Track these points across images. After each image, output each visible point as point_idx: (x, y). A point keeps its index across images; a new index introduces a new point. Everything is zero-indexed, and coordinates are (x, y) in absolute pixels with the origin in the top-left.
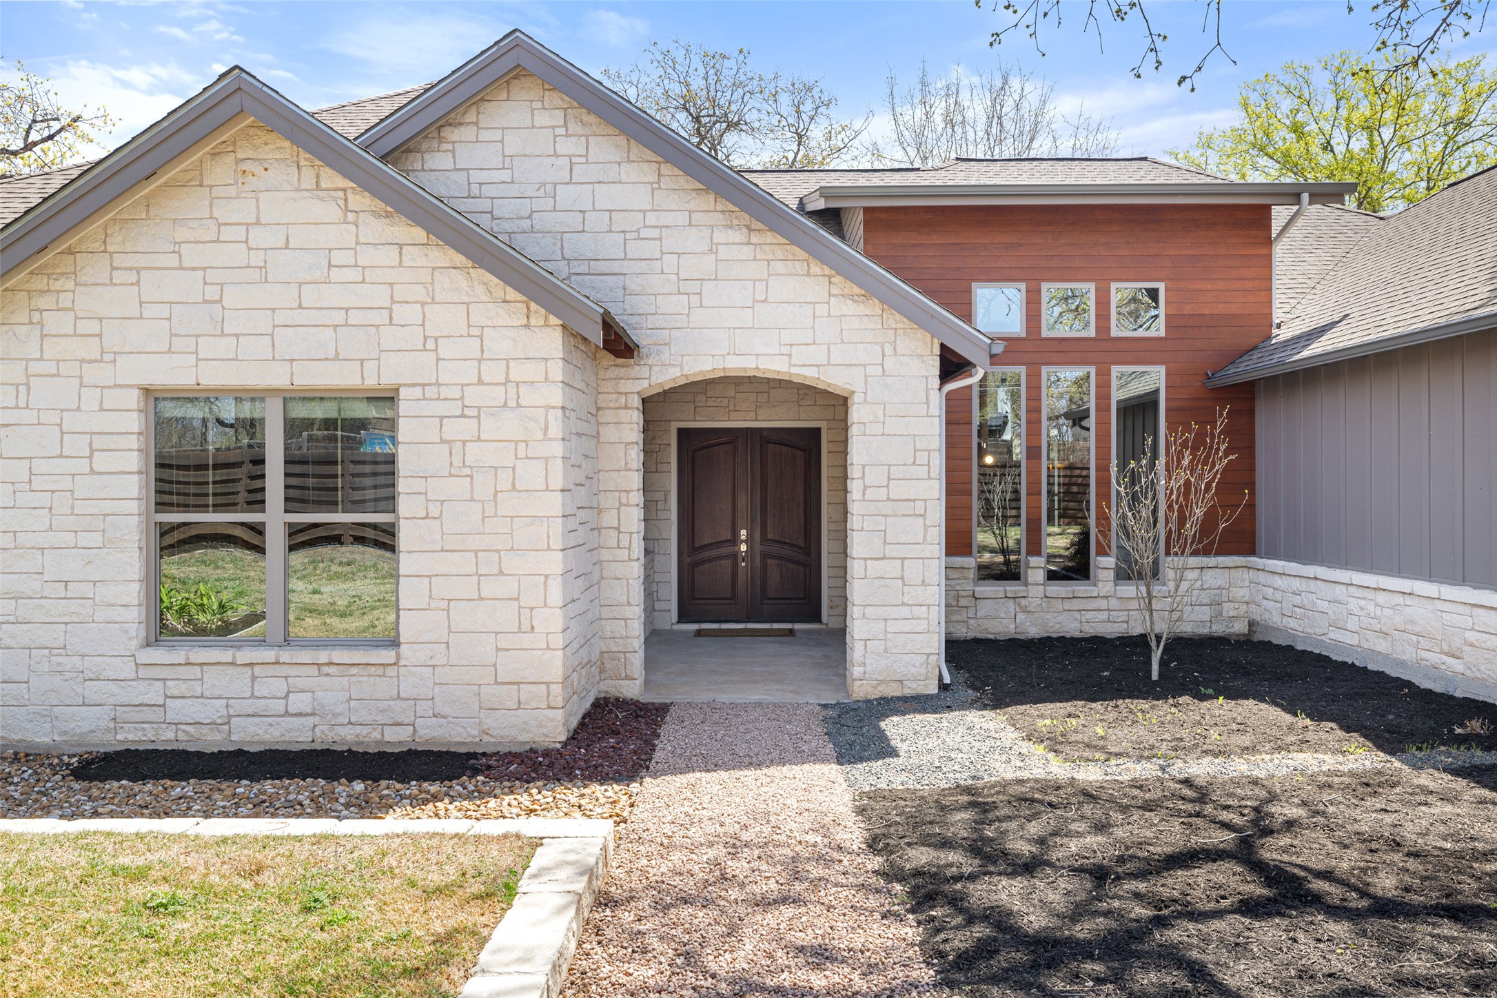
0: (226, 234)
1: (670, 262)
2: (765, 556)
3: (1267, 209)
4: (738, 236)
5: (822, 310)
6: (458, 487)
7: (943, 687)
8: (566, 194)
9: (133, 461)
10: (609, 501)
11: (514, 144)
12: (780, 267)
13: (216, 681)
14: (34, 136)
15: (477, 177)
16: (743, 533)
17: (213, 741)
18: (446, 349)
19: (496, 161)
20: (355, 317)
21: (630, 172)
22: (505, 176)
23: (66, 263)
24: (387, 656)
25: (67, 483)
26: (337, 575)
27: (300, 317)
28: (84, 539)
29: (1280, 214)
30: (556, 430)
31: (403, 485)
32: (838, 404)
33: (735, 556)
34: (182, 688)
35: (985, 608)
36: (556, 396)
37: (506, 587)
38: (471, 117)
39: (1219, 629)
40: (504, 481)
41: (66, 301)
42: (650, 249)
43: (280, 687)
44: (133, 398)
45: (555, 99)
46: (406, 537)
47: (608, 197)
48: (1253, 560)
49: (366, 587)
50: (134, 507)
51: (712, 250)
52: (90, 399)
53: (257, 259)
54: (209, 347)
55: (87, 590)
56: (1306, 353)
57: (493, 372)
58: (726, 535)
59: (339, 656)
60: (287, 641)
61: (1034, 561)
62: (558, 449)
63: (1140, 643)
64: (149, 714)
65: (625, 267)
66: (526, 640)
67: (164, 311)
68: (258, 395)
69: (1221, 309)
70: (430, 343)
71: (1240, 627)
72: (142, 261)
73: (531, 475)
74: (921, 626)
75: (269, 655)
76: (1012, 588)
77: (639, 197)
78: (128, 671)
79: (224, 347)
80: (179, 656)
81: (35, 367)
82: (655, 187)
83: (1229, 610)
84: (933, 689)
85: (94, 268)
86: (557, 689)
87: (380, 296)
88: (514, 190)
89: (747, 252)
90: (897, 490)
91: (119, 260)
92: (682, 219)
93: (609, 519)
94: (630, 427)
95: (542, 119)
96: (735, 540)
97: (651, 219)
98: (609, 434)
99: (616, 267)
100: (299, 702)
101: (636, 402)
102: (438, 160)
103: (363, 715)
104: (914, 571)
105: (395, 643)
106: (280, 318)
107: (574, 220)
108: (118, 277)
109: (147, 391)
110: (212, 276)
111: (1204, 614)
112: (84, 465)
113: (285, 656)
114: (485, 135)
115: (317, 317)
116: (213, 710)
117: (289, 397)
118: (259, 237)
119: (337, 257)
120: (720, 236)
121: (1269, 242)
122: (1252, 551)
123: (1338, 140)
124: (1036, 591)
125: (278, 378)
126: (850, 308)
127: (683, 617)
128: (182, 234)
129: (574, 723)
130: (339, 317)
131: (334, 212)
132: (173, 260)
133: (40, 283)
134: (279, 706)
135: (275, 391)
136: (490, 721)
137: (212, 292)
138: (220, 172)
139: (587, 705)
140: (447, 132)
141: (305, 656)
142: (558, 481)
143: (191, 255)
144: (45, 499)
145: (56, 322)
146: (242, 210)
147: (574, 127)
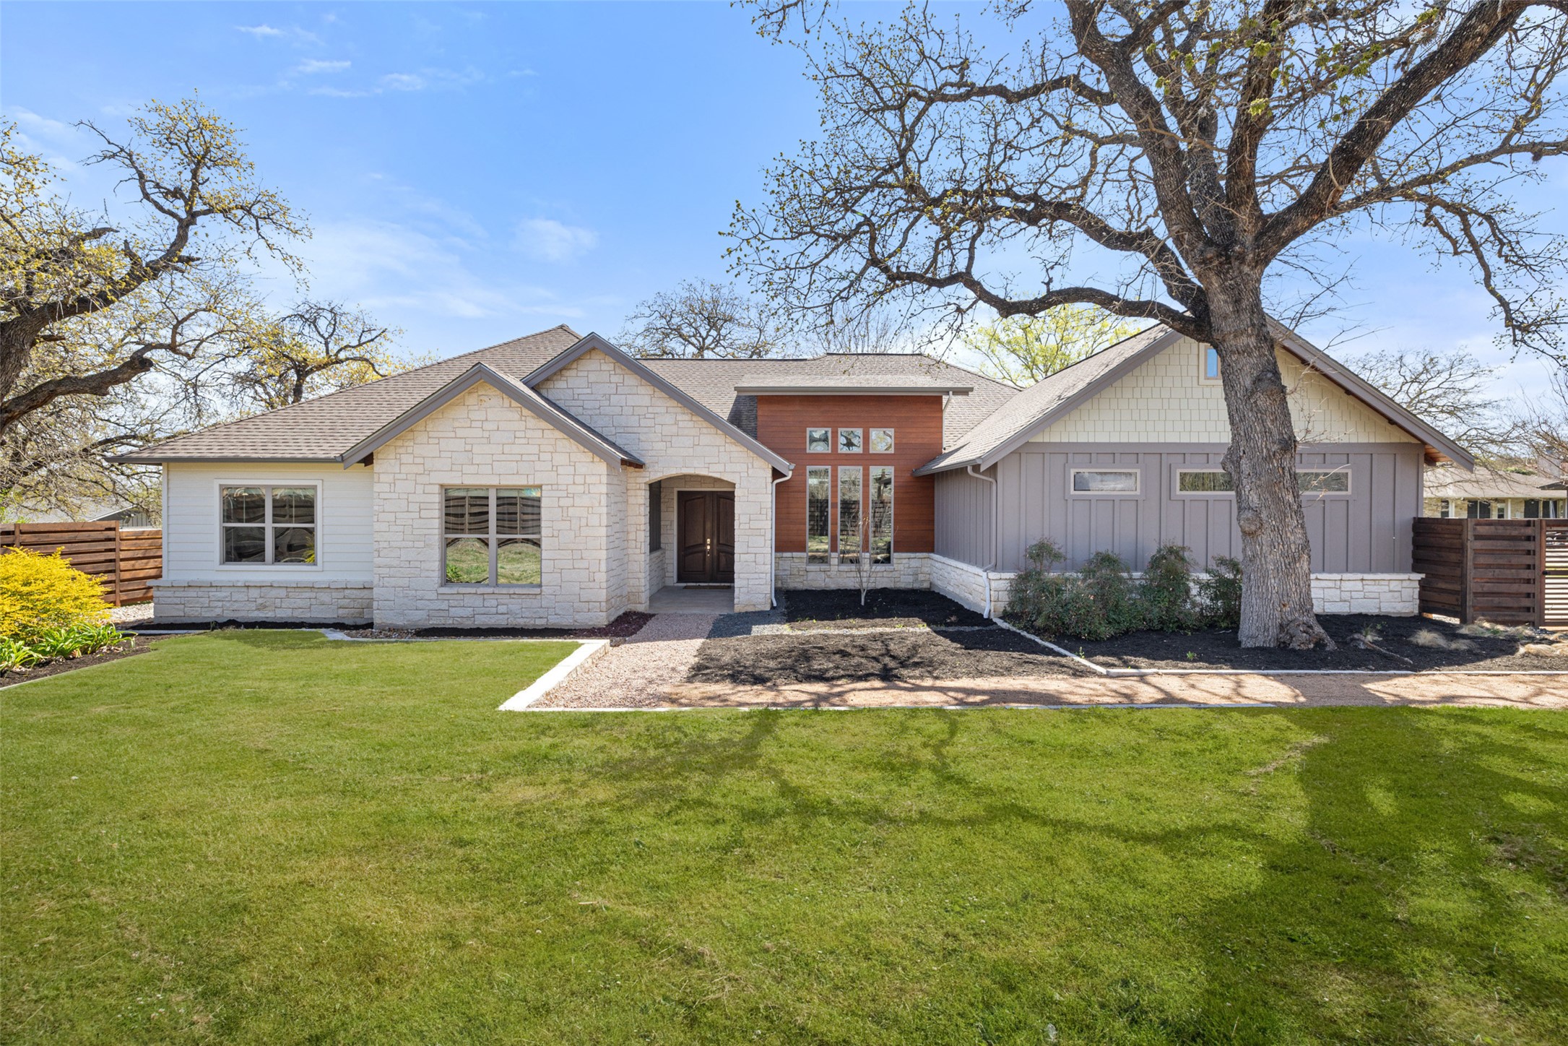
0: (474, 424)
1: (658, 428)
2: (719, 552)
3: (940, 398)
4: (687, 417)
5: (722, 449)
6: (566, 525)
7: (773, 608)
8: (614, 399)
9: (436, 514)
10: (632, 529)
11: (592, 377)
12: (705, 431)
13: (468, 600)
14: (363, 340)
15: (577, 391)
16: (709, 541)
17: (468, 624)
18: (561, 470)
19: (585, 385)
20: (525, 458)
21: (642, 390)
22: (589, 391)
23: (410, 436)
24: (537, 591)
25: (410, 522)
26: (513, 560)
27: (503, 457)
28: (417, 544)
29: (945, 399)
30: (604, 502)
31: (543, 524)
32: (733, 485)
33: (704, 551)
34: (455, 603)
35: (811, 576)
36: (604, 489)
37: (584, 564)
38: (574, 366)
39: (916, 586)
40: (583, 522)
41: (410, 450)
42: (649, 423)
43: (494, 603)
44: (437, 489)
45: (609, 359)
46: (545, 543)
47: (632, 400)
48: (932, 555)
49: (530, 566)
50: (436, 532)
51: (676, 423)
52: (419, 489)
53: (486, 434)
54: (467, 469)
55: (418, 564)
56: (942, 464)
57: (579, 480)
58: (700, 541)
59: (518, 591)
60: (497, 585)
61: (834, 555)
62: (604, 510)
63: (858, 592)
64: (442, 614)
65: (639, 430)
66: (591, 585)
67: (449, 454)
68: (487, 488)
69: (920, 441)
70: (555, 468)
71: (926, 585)
72: (441, 435)
73: (594, 520)
74: (763, 582)
75: (490, 590)
76: (824, 567)
77: (646, 401)
78: (434, 596)
79: (473, 469)
80: (454, 590)
81: (397, 476)
82: (652, 396)
83: (921, 577)
84: (768, 608)
85: (421, 437)
86: (604, 604)
87: (535, 449)
88: (592, 397)
89: (691, 424)
90: (754, 525)
91: (431, 434)
92: (664, 410)
93: (632, 536)
94: (641, 500)
95: (604, 367)
96: (704, 544)
97: (651, 410)
98: (632, 500)
99: (635, 430)
100: (502, 609)
101: (643, 486)
102: (561, 384)
103: (527, 614)
104: (760, 559)
105: (540, 586)
106: (495, 458)
107: (618, 410)
108: (431, 441)
109: (442, 486)
110: (468, 441)
111: (911, 579)
112: (417, 515)
113: (497, 591)
114: (580, 374)
115: (510, 458)
116: (468, 612)
117: (498, 489)
118: (487, 426)
119: (518, 434)
120: (679, 418)
121: (941, 411)
122: (932, 551)
123: (1043, 337)
124: (834, 568)
125: (494, 481)
126: (734, 448)
127: (680, 579)
128: (456, 424)
129: (612, 619)
130: (518, 458)
131: (517, 416)
132: (452, 435)
133: (400, 443)
134: (494, 610)
135: (493, 486)
136: (577, 617)
137: (468, 447)
138: (472, 400)
139: (621, 612)
140: (564, 372)
141: (504, 591)
142: (604, 522)
143: (460, 433)
144: (401, 528)
145: (406, 459)
146: (479, 415)
147: (618, 371)
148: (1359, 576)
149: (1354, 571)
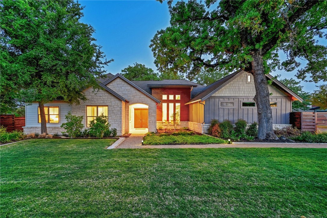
1: (132, 94)
2: (143, 121)
3: (190, 88)
6: (113, 114)
7: (156, 132)
8: (122, 88)
11: (118, 83)
15: (114, 86)
20: (105, 100)
22: (117, 86)
31: (108, 114)
33: (140, 121)
35: (163, 126)
37: (117, 122)
40: (117, 113)
46: (109, 118)
47: (126, 88)
48: (189, 122)
50: (85, 116)
52: (82, 106)
57: (116, 104)
61: (168, 122)
66: (119, 127)
67: (88, 99)
70: (111, 102)
74: (154, 127)
79: (93, 102)
86: (121, 131)
87: (107, 98)
93: (126, 117)
95: (121, 81)
98: (126, 109)
99: (127, 94)
104: (153, 122)
106: (98, 99)
109: (86, 106)
110: (92, 96)
112: (81, 112)
114: (115, 82)
118: (96, 93)
119: (103, 94)
124: (168, 125)
125: (98, 105)
127: (135, 127)
128: (90, 92)
129: (123, 134)
131: (103, 91)
132: (89, 95)
140: (112, 82)
144: (78, 115)
148: (279, 125)
149: (278, 124)
